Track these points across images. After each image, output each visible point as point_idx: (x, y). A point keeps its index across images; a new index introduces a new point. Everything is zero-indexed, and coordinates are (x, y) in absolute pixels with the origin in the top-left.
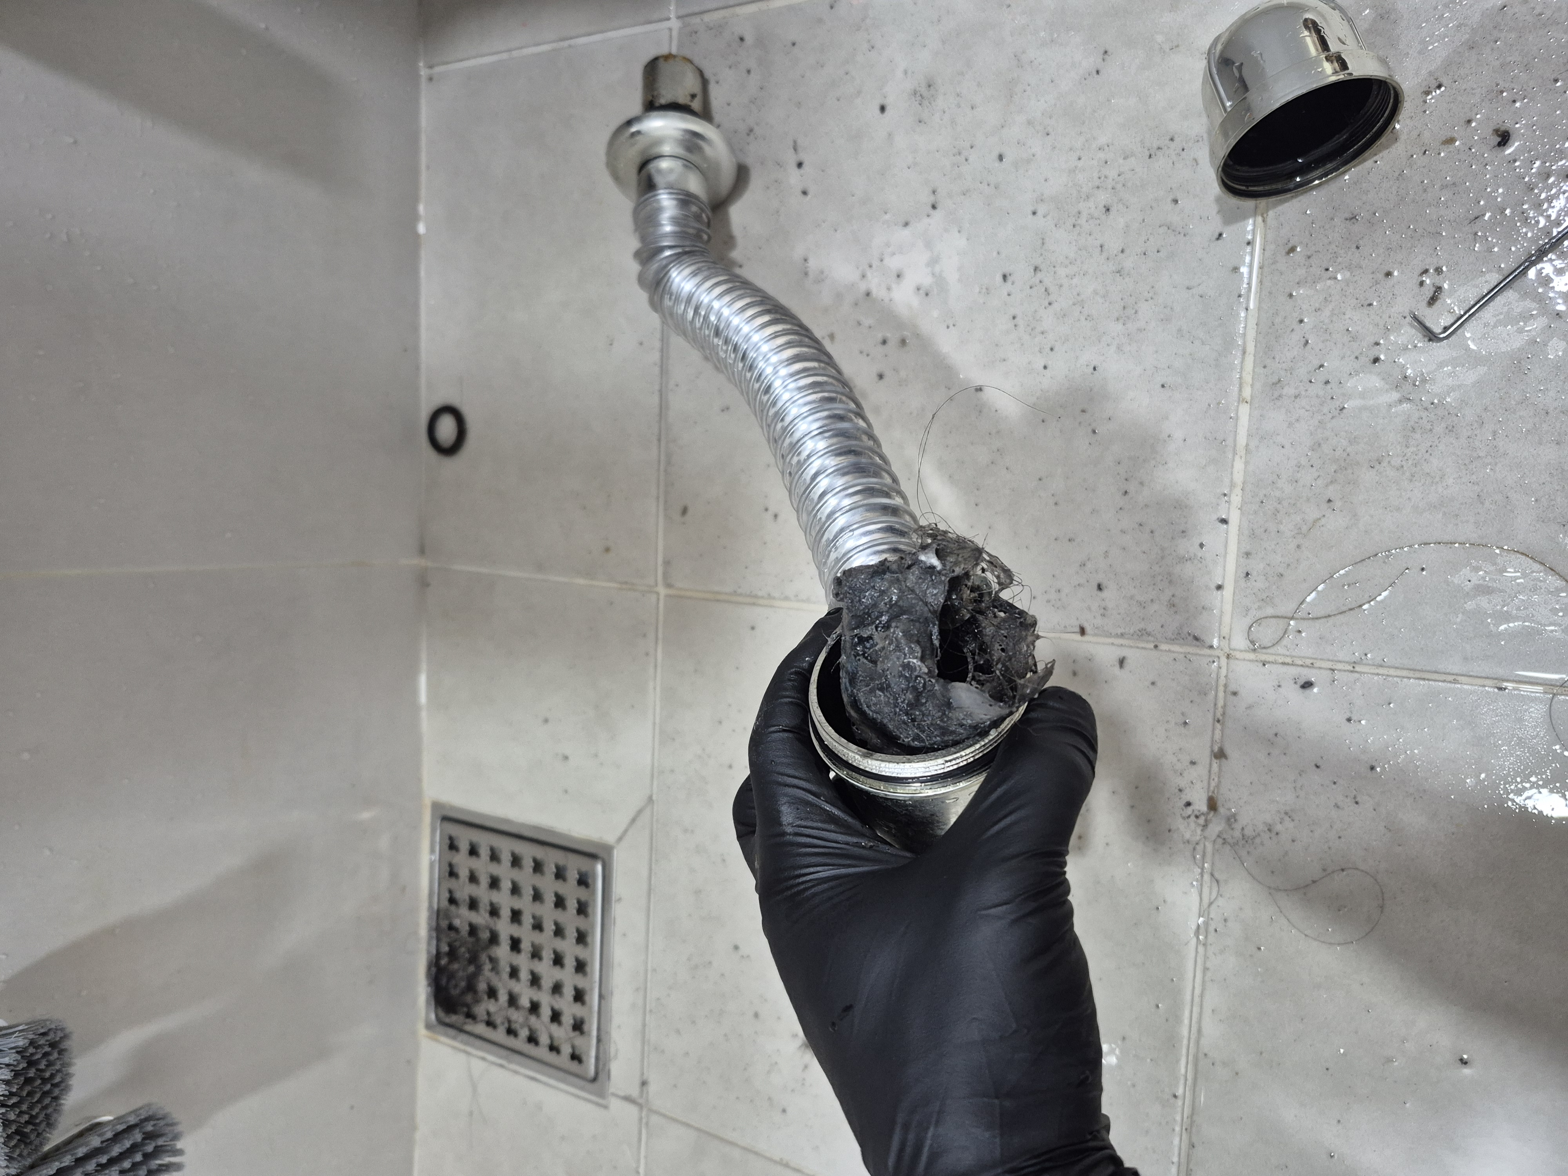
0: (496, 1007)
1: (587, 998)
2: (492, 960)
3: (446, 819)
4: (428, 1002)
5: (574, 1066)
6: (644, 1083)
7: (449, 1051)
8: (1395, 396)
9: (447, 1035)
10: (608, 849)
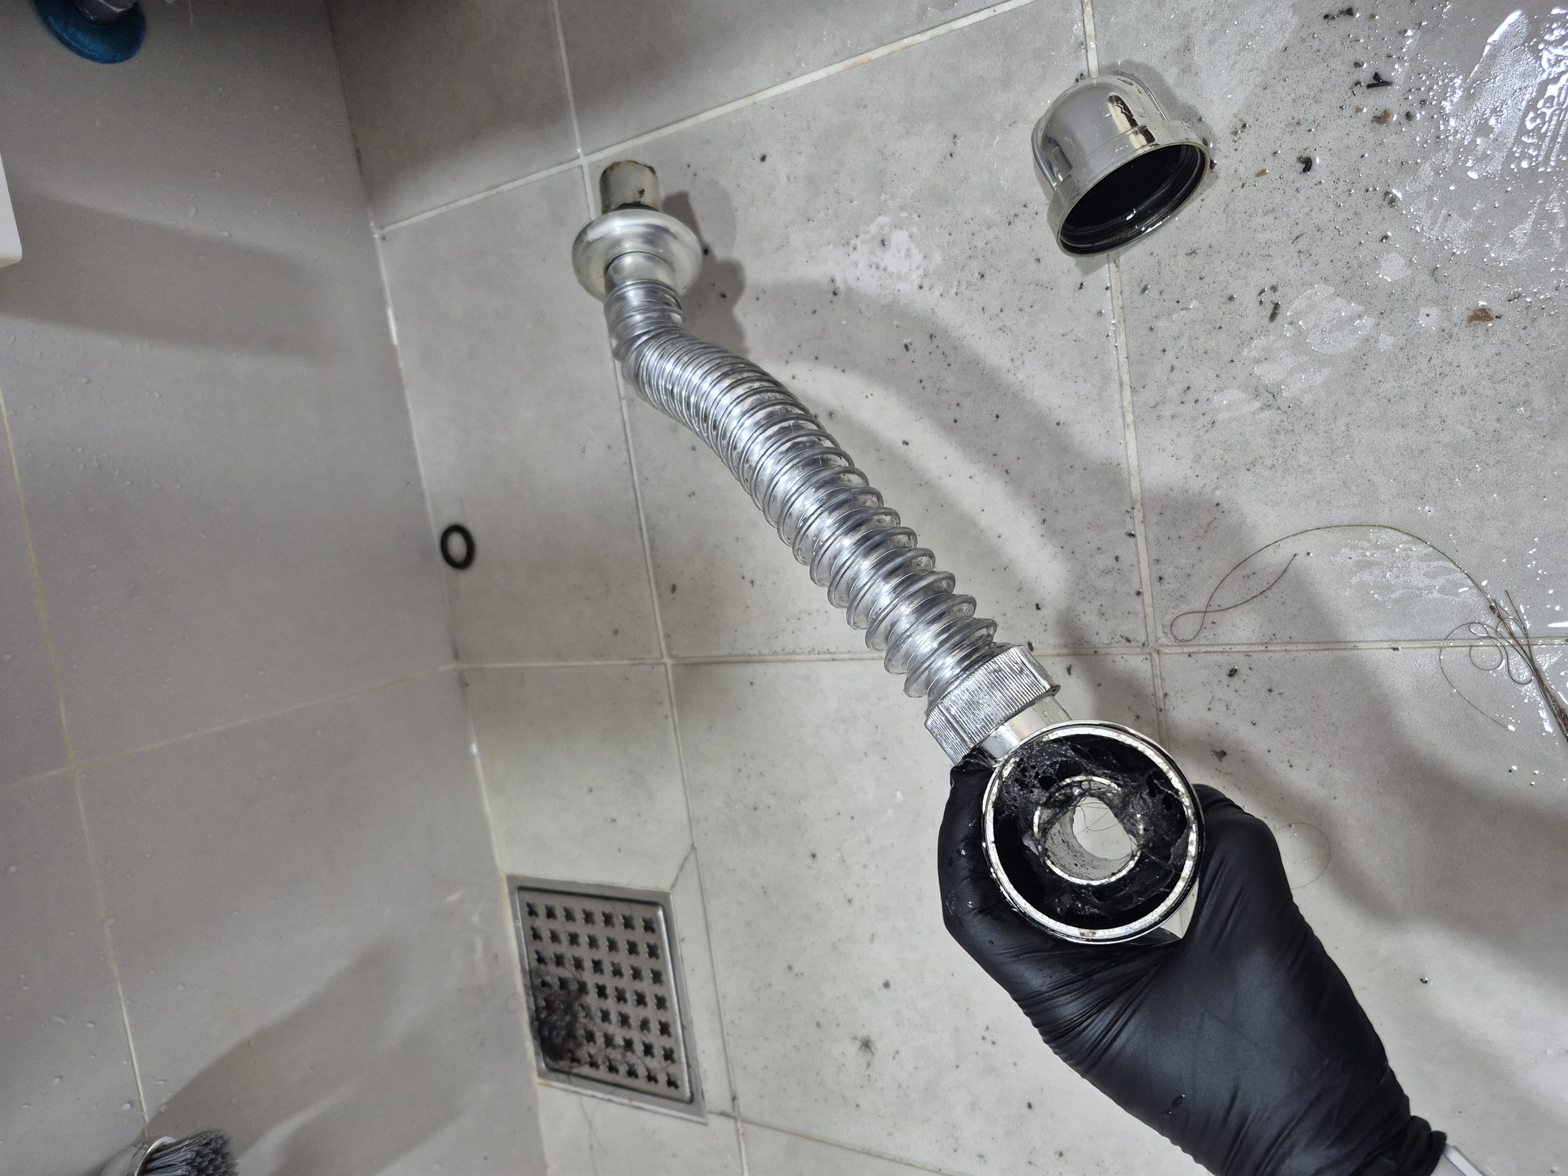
0: (595, 1049)
1: (672, 1030)
2: (583, 1007)
3: (522, 889)
4: (536, 1054)
5: (671, 1092)
6: (734, 1098)
7: (562, 1094)
8: (1257, 404)
9: (558, 1080)
10: (666, 896)
